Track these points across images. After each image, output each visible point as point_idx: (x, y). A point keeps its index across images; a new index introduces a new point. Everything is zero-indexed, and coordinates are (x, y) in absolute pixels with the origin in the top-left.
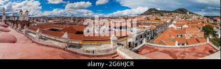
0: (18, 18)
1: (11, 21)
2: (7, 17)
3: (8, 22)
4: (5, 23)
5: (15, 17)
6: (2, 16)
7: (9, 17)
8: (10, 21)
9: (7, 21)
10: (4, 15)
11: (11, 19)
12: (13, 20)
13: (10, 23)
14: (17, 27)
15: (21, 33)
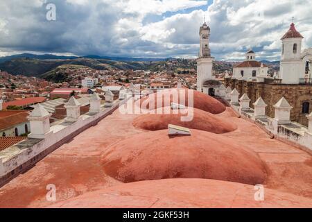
0: (275, 67)
1: (240, 85)
2: (219, 68)
3: (222, 91)
4: (211, 93)
5: (255, 64)
6: (193, 64)
7: (229, 67)
8: (231, 83)
9: (217, 83)
10: (206, 56)
11: (237, 75)
12: (248, 77)
13: (232, 95)
14: (270, 112)
15: (293, 145)
